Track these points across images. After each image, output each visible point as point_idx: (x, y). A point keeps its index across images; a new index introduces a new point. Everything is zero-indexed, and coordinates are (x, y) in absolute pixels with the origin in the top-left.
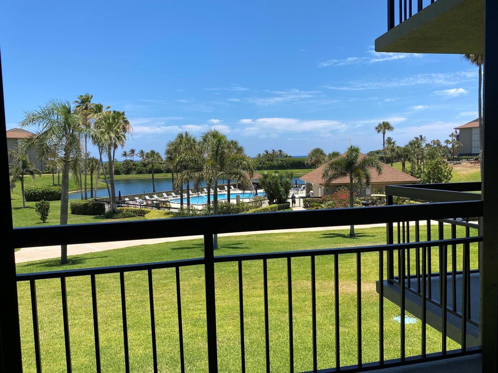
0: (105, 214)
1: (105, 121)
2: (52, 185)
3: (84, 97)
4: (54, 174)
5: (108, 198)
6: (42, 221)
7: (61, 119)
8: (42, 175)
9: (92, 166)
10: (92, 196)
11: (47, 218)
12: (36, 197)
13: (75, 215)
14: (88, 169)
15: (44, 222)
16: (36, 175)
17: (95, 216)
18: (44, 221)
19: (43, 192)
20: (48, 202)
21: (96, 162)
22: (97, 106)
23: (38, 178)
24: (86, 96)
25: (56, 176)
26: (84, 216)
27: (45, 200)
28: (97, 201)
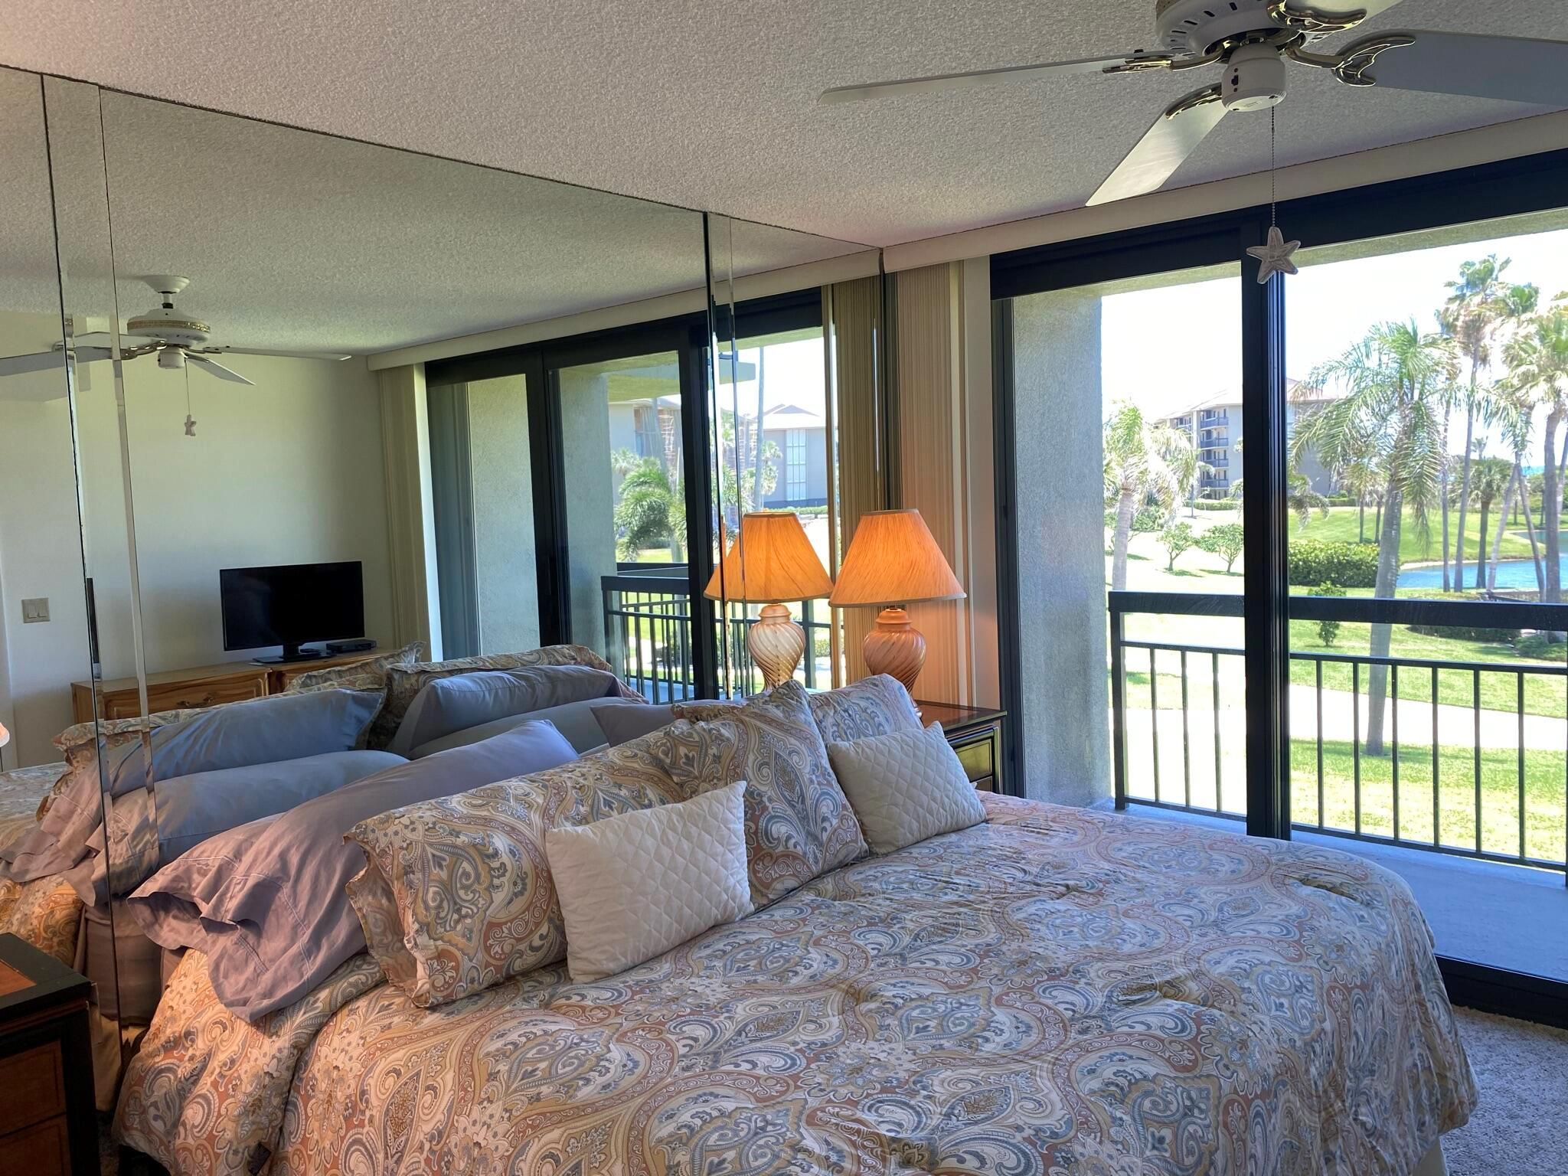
0: (1519, 642)
1: (1543, 339)
2: (1357, 539)
3: (1477, 266)
4: (1365, 508)
5: (1534, 593)
6: (1321, 642)
7: (1390, 364)
8: (1332, 510)
9: (1489, 484)
10: (1481, 583)
11: (1335, 635)
12: (1309, 573)
13: (1420, 636)
14: (1473, 496)
15: (1327, 646)
16: (1310, 510)
17: (1484, 645)
18: (1327, 641)
19: (1330, 562)
20: (1343, 590)
21: (1501, 471)
22: (1517, 292)
23: (1319, 519)
24: (1485, 261)
25: (1370, 514)
26: (1449, 640)
27: (1334, 583)
28: (1496, 598)
